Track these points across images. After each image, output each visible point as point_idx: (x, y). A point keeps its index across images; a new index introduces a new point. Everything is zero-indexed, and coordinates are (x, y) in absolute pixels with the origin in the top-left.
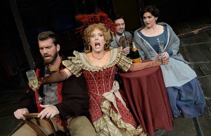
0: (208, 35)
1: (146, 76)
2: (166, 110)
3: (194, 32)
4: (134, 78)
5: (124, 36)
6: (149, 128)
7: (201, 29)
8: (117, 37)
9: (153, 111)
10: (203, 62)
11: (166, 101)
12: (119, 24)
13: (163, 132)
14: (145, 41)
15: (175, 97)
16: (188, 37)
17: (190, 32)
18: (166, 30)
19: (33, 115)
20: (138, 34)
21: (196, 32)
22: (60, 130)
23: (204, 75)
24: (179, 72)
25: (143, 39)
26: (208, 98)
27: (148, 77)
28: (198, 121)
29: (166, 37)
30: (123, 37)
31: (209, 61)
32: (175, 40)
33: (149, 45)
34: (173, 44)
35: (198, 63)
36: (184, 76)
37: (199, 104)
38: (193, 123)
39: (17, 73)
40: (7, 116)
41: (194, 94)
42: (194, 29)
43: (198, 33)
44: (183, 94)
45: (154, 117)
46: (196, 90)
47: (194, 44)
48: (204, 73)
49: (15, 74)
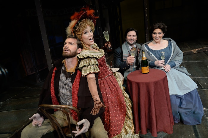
0: (206, 55)
1: (154, 82)
2: (169, 115)
3: (193, 51)
4: (143, 83)
5: (136, 47)
6: (153, 129)
7: (199, 49)
8: (129, 47)
9: (157, 115)
10: (201, 78)
11: (169, 106)
12: (131, 36)
13: (165, 135)
14: (151, 53)
15: (177, 104)
16: (187, 55)
17: (189, 51)
18: (170, 44)
19: (53, 107)
20: (145, 47)
21: (194, 51)
22: (73, 123)
23: (202, 88)
24: (182, 82)
25: (149, 52)
26: (206, 109)
27: (156, 83)
28: (197, 128)
29: (170, 51)
30: (134, 48)
31: (207, 77)
32: (178, 54)
33: (155, 57)
34: (177, 57)
35: (197, 78)
36: (186, 87)
37: (197, 113)
38: (192, 130)
39: (35, 73)
40: (23, 109)
41: (193, 103)
42: (193, 49)
43: (196, 52)
44: (184, 102)
45: (157, 120)
46: (196, 101)
47: (193, 62)
48: (202, 87)
49: (32, 74)
